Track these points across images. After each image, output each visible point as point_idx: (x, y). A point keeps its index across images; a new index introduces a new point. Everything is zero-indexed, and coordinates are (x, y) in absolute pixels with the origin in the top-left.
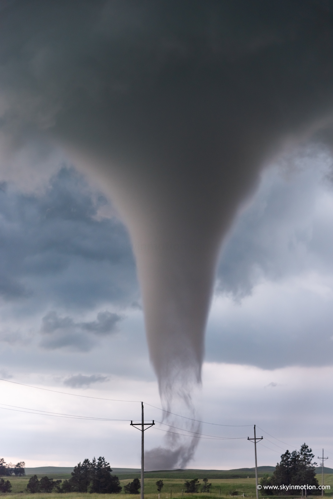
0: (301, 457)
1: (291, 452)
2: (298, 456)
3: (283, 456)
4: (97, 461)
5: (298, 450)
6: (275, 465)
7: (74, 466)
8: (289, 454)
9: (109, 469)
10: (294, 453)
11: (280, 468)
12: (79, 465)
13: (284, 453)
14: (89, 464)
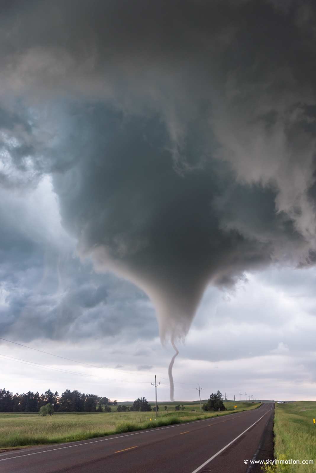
0: (218, 396)
1: (213, 394)
2: (216, 396)
3: (211, 396)
4: (143, 399)
5: (216, 393)
6: (208, 399)
7: (134, 401)
8: (213, 395)
9: (147, 402)
10: (215, 394)
11: (210, 401)
12: (136, 401)
13: (211, 394)
14: (139, 400)
